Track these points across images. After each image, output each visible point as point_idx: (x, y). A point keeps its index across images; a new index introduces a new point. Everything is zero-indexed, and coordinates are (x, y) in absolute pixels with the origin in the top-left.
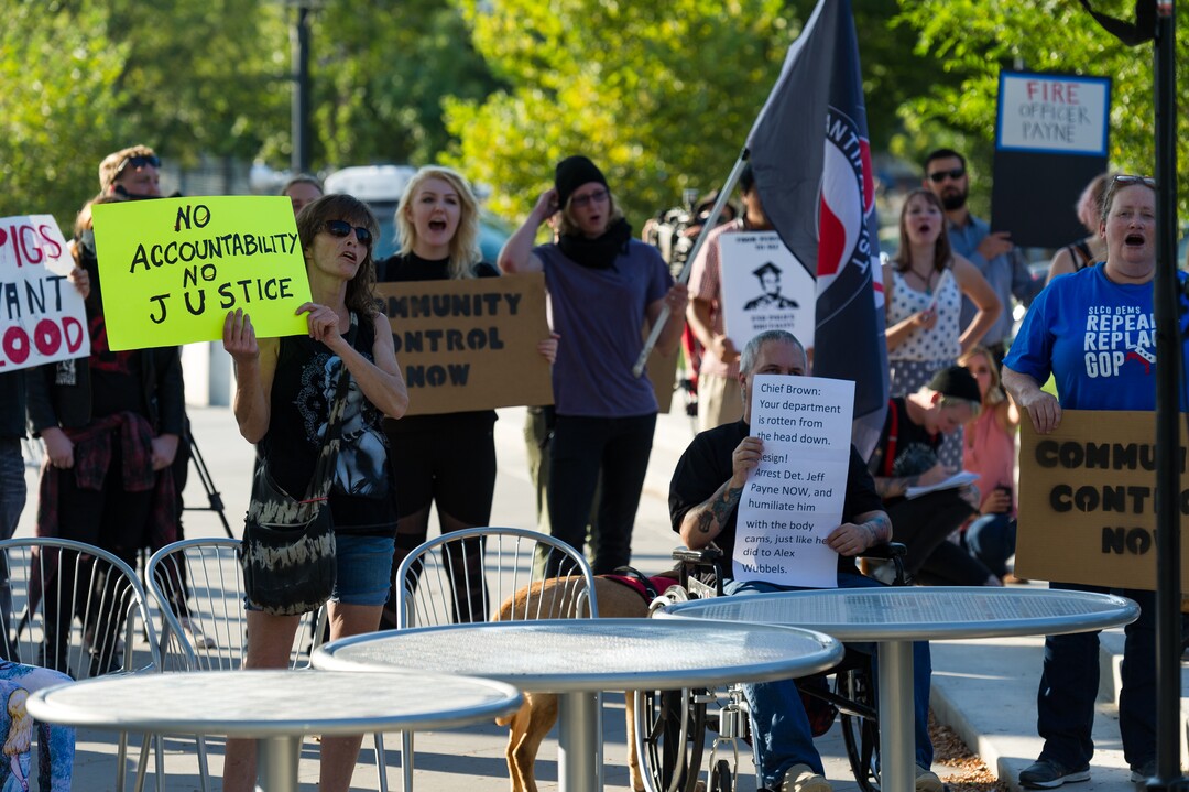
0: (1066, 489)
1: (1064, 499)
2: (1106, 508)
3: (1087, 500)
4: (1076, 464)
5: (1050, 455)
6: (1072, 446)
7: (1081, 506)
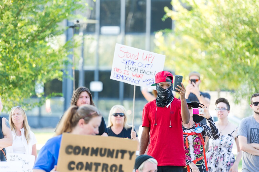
0: (73, 163)
1: (72, 166)
2: (86, 169)
3: (80, 167)
4: (78, 153)
5: (70, 150)
6: (78, 148)
7: (77, 168)
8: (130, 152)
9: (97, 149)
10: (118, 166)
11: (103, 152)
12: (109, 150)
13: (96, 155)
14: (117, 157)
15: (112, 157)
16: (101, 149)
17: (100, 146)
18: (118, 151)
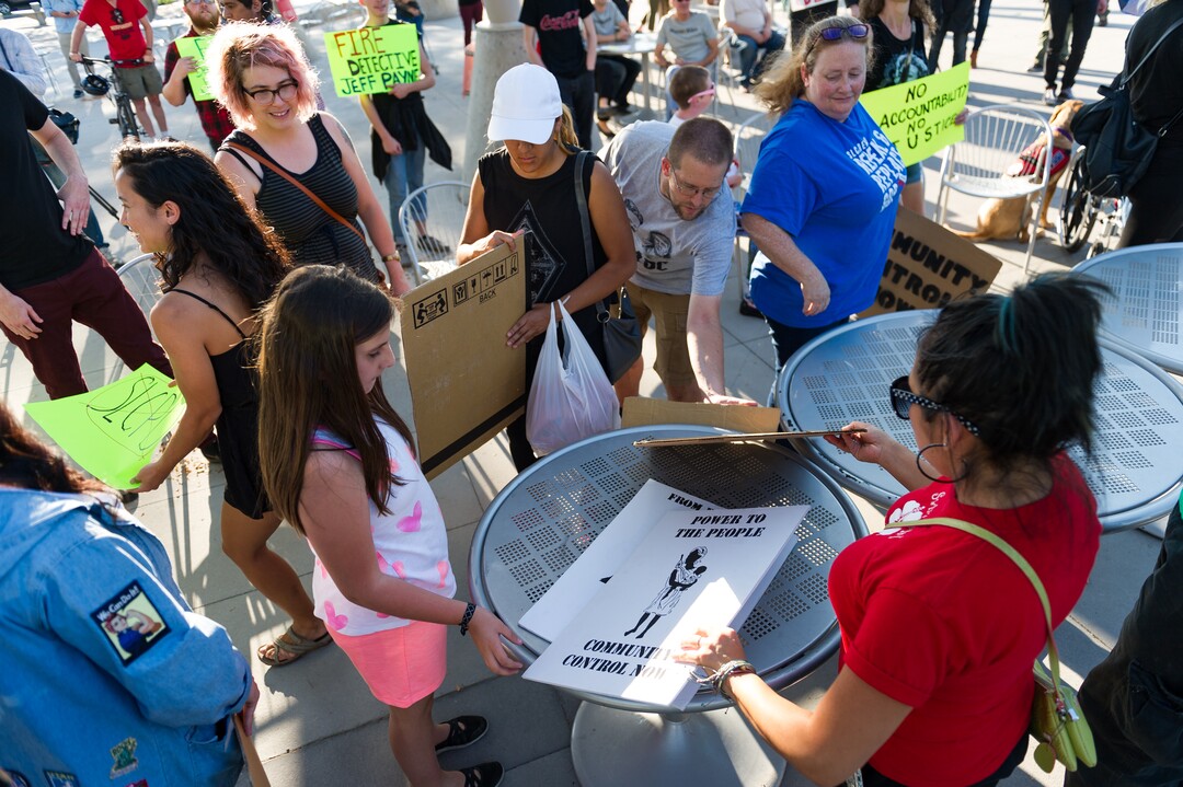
8: (975, 278)
9: (910, 239)
10: (942, 293)
11: (919, 251)
12: (933, 253)
13: (904, 252)
14: (944, 275)
15: (935, 270)
16: (918, 244)
17: (917, 237)
18: (950, 264)
